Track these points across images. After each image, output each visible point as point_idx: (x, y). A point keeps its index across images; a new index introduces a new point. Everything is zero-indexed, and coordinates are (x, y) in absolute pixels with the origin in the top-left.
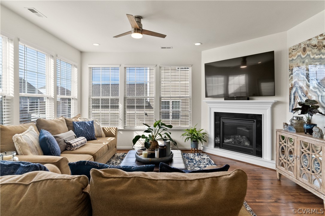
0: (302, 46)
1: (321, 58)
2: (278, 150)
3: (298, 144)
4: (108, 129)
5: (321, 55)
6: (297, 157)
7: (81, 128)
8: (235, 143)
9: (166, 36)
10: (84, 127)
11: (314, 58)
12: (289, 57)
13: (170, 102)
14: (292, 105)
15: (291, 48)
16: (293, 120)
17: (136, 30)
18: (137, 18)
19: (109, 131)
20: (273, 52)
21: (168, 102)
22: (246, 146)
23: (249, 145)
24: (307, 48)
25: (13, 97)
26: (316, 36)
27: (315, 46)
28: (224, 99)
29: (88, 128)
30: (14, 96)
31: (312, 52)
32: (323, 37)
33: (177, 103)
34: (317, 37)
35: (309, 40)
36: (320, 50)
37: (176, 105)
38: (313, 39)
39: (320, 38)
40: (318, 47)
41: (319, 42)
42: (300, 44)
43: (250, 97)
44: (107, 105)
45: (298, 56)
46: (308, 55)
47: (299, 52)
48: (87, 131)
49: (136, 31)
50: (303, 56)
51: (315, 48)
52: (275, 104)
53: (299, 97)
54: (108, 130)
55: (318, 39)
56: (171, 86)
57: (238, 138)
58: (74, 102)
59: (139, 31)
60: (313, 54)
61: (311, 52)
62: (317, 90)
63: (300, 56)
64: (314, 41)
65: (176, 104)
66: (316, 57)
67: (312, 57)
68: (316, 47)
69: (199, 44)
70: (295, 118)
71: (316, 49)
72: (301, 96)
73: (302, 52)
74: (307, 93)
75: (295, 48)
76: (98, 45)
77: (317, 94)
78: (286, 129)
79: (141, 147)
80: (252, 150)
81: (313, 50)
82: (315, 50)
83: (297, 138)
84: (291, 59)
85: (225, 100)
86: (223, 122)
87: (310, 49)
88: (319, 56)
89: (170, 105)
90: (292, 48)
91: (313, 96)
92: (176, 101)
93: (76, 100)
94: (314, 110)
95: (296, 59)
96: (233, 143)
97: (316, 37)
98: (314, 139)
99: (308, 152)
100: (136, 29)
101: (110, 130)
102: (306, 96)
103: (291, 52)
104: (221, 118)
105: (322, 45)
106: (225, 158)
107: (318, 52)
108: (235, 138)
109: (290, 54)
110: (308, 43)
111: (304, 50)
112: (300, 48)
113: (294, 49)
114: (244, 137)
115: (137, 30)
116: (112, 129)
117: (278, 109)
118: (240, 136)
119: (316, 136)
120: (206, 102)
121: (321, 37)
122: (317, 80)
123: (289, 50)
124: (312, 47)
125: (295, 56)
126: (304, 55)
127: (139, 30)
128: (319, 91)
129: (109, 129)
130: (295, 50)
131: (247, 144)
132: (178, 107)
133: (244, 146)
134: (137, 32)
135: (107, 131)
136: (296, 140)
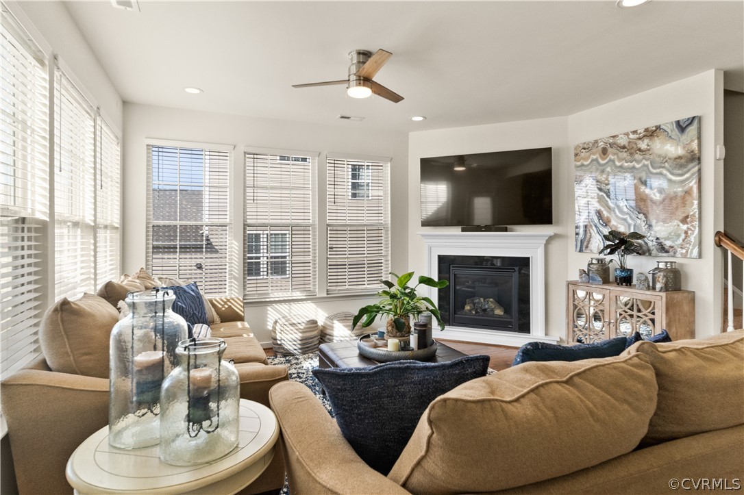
0: (600, 144)
1: (634, 167)
2: (572, 314)
3: (611, 302)
4: (223, 303)
5: (634, 163)
6: (610, 323)
7: (179, 303)
8: (477, 312)
9: (403, 99)
10: (186, 300)
11: (621, 167)
12: (575, 160)
13: (262, 236)
14: (581, 240)
15: (579, 146)
16: (592, 264)
17: (360, 80)
18: (361, 56)
19: (226, 306)
20: (550, 149)
21: (258, 236)
22: (499, 316)
23: (502, 313)
24: (610, 150)
25: (46, 221)
26: (626, 132)
27: (624, 147)
28: (460, 230)
29: (193, 302)
30: (48, 220)
31: (618, 157)
32: (638, 136)
33: (277, 240)
34: (627, 134)
35: (614, 137)
36: (631, 154)
37: (277, 243)
38: (620, 136)
39: (632, 136)
40: (628, 150)
41: (630, 142)
42: (596, 142)
43: (508, 226)
44: (199, 243)
45: (593, 160)
46: (610, 160)
47: (594, 154)
48: (193, 311)
49: (362, 82)
50: (602, 162)
51: (624, 150)
52: (551, 239)
53: (594, 228)
54: (223, 306)
55: (628, 138)
56: (271, 198)
57: (478, 303)
58: (111, 238)
59: (366, 82)
60: (620, 160)
61: (616, 156)
62: (627, 217)
63: (596, 160)
64: (622, 140)
65: (275, 242)
66: (626, 164)
67: (618, 164)
68: (626, 150)
69: (421, 119)
70: (594, 261)
71: (626, 152)
72: (599, 225)
73: (600, 155)
74: (610, 221)
75: (586, 146)
76: (197, 91)
77: (627, 222)
78: (584, 279)
79: (300, 338)
80: (510, 323)
81: (620, 154)
82: (624, 155)
83: (610, 292)
84: (579, 164)
85: (462, 231)
86: (455, 275)
87: (614, 150)
88: (631, 164)
89: (262, 243)
90: (581, 145)
91: (619, 226)
92: (282, 234)
93: (114, 231)
94: (632, 248)
95: (588, 165)
96: (474, 313)
97: (625, 134)
98: (638, 291)
99: (630, 312)
100: (362, 78)
101: (228, 303)
102: (606, 225)
103: (578, 152)
104: (451, 266)
105: (635, 147)
106: (463, 342)
107: (629, 157)
108: (474, 304)
109: (576, 155)
110: (611, 141)
111: (604, 151)
112: (597, 147)
113: (584, 149)
114: (491, 300)
115: (363, 80)
116: (231, 301)
117: (555, 246)
118: (482, 299)
119: (641, 286)
120: (422, 236)
121: (633, 134)
122: (626, 200)
123: (576, 149)
124: (619, 148)
125: (586, 159)
126: (603, 159)
127: (366, 80)
128: (631, 217)
129: (225, 303)
130: (587, 150)
131: (499, 312)
132: (280, 247)
133: (494, 315)
134: (364, 85)
135: (220, 306)
136: (608, 295)
